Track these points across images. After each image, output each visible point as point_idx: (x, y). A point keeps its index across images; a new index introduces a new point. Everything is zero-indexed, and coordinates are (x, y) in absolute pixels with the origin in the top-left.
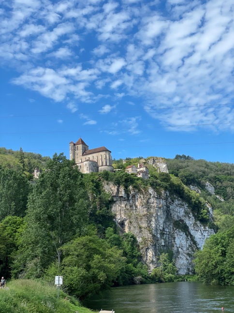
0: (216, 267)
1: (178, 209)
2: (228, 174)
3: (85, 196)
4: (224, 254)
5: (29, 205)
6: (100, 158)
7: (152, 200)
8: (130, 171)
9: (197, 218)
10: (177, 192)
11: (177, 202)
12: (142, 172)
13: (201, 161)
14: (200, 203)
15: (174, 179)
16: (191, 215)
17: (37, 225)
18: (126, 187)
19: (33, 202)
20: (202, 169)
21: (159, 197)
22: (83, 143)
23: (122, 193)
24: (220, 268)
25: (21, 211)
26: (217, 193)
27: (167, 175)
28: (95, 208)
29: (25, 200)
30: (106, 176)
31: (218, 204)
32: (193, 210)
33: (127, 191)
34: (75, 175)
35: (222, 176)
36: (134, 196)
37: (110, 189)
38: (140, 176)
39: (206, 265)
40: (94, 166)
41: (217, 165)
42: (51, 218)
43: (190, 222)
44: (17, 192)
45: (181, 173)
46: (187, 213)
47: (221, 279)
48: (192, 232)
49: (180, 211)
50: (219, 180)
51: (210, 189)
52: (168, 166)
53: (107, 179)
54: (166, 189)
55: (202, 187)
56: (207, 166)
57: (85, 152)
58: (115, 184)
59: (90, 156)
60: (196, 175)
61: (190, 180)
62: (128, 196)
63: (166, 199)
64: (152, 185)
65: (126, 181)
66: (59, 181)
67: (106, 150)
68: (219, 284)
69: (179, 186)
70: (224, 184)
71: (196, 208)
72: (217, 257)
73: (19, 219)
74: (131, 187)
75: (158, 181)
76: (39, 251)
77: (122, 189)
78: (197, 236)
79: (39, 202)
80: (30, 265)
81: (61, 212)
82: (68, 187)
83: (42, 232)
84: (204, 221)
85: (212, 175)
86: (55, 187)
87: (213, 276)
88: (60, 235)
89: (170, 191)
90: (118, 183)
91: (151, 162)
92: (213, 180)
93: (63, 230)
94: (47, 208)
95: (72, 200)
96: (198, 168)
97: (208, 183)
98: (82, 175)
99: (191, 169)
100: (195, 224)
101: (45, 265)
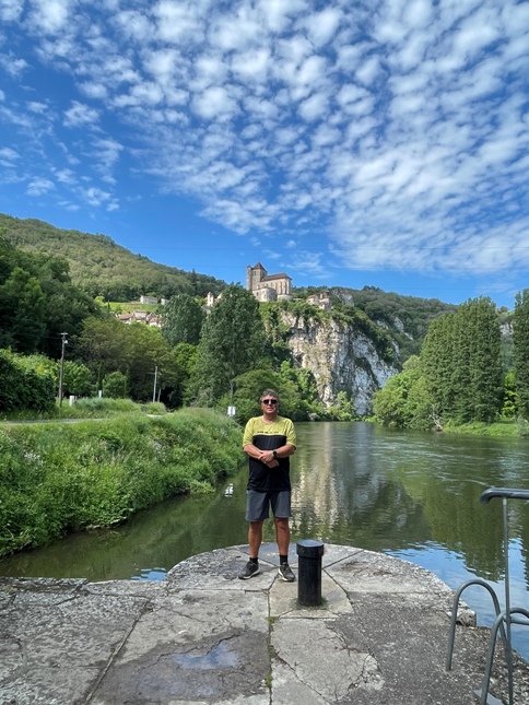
0: (395, 409)
1: (360, 346)
2: (421, 311)
3: (261, 326)
4: (405, 396)
5: (203, 333)
6: (280, 285)
7: (333, 335)
8: (311, 301)
9: (381, 356)
10: (360, 327)
11: (360, 338)
12: (324, 303)
13: (391, 294)
14: (386, 340)
15: (361, 315)
16: (375, 353)
17: (210, 355)
18: (306, 319)
19: (208, 331)
20: (392, 303)
21: (341, 332)
22: (262, 268)
23: (301, 326)
24: (399, 410)
25: (194, 338)
26: (406, 331)
27: (352, 309)
28: (271, 339)
29: (198, 328)
30: (285, 306)
31: (406, 343)
32: (378, 348)
33: (306, 323)
34: (252, 305)
35: (413, 312)
36: (314, 329)
37: (288, 320)
38: (322, 307)
39: (386, 406)
40: (273, 294)
41: (409, 299)
42: (225, 349)
43: (373, 360)
44: (190, 320)
45: (369, 306)
46: (370, 351)
47: (400, 422)
48: (375, 371)
49: (363, 347)
50: (410, 317)
51: (399, 325)
52: (354, 298)
53: (286, 310)
54: (349, 323)
55: (391, 323)
56: (398, 300)
57: (264, 278)
58: (294, 315)
59: (269, 283)
60: (384, 310)
61: (377, 315)
62: (308, 328)
63: (349, 334)
64: (334, 318)
65: (307, 312)
66: (235, 312)
67: (287, 278)
68: (397, 426)
69: (365, 321)
70: (415, 321)
71: (381, 346)
72: (398, 399)
73: (191, 347)
74: (311, 320)
75: (342, 314)
76: (212, 380)
77: (301, 321)
78: (380, 375)
79: (214, 331)
80: (203, 394)
81: (235, 343)
82: (244, 318)
83: (216, 362)
84: (388, 360)
85: (403, 310)
86: (230, 317)
87: (392, 418)
88: (234, 367)
89: (353, 326)
90: (297, 315)
91: (335, 293)
92: (403, 317)
93: (237, 362)
94: (222, 338)
95: (247, 332)
96: (388, 302)
97: (397, 319)
98: (258, 304)
99: (380, 303)
100: (379, 363)
101: (218, 395)
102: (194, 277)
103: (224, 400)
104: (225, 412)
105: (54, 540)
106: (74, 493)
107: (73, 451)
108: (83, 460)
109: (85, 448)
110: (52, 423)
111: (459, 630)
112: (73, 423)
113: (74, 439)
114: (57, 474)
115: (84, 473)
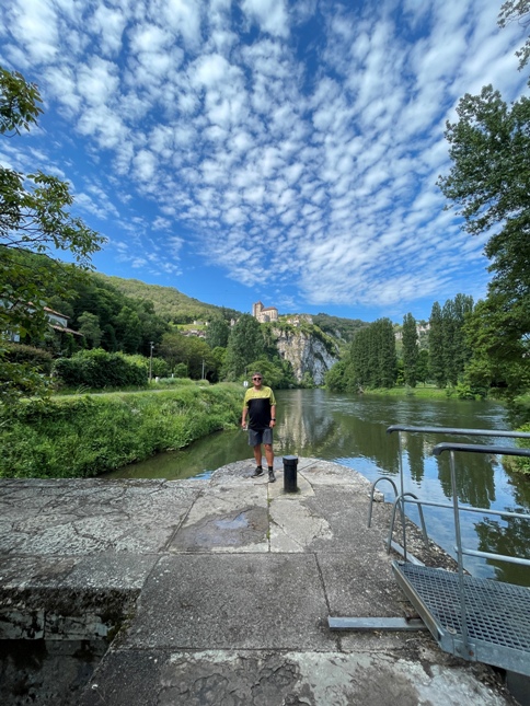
0: (337, 381)
2: (350, 326)
3: (262, 338)
4: (342, 374)
5: (229, 341)
6: (271, 313)
7: (302, 340)
8: (289, 322)
9: (329, 352)
10: (317, 336)
11: (317, 342)
12: (296, 323)
13: (334, 317)
14: (331, 343)
15: (317, 329)
16: (325, 350)
17: (233, 353)
18: (286, 332)
19: (231, 340)
20: (334, 322)
21: (306, 339)
22: (261, 304)
23: (284, 336)
24: (339, 382)
25: (224, 344)
26: (342, 338)
27: (312, 326)
28: (267, 344)
29: (226, 338)
30: (275, 325)
31: (342, 344)
32: (327, 347)
33: (286, 334)
34: (256, 325)
35: (346, 327)
36: (291, 338)
37: (276, 332)
38: (295, 325)
39: (332, 379)
40: (267, 318)
41: (344, 320)
42: (242, 350)
43: (324, 354)
44: (222, 333)
45: (321, 324)
46: (322, 349)
47: (340, 388)
48: (325, 360)
49: (318, 347)
50: (344, 329)
51: (339, 334)
52: (313, 320)
53: (275, 327)
54: (311, 334)
55: (334, 333)
56: (338, 320)
57: (262, 309)
58: (279, 330)
59: (265, 312)
60: (330, 326)
61: (326, 329)
62: (287, 337)
63: (311, 340)
64: (302, 331)
65: (287, 328)
66: (247, 329)
67: (275, 309)
68: (338, 391)
69: (319, 333)
70: (347, 332)
71: (329, 346)
72: (338, 376)
73: (223, 349)
74: (289, 332)
75: (306, 329)
76: (235, 367)
77: (284, 333)
78: (328, 363)
79: (235, 340)
80: (230, 375)
81: (247, 346)
82: (252, 332)
83: (237, 357)
84: (333, 354)
85: (340, 326)
86: (244, 332)
87: (335, 386)
88: (247, 359)
89: (313, 335)
90: (282, 329)
91: (302, 317)
92: (341, 330)
93: (248, 356)
94: (239, 344)
95: (254, 340)
96: (332, 321)
97: (337, 331)
98: (260, 324)
99: (327, 322)
100: (327, 356)
101: (238, 375)
102: (223, 310)
103: (242, 378)
104: (242, 385)
105: (149, 457)
106: (159, 431)
107: (158, 407)
108: (164, 413)
109: (165, 406)
110: (145, 392)
111: (375, 504)
112: (158, 392)
113: (159, 401)
114: (149, 421)
115: (165, 420)
